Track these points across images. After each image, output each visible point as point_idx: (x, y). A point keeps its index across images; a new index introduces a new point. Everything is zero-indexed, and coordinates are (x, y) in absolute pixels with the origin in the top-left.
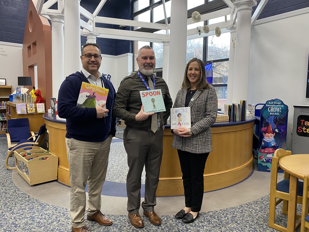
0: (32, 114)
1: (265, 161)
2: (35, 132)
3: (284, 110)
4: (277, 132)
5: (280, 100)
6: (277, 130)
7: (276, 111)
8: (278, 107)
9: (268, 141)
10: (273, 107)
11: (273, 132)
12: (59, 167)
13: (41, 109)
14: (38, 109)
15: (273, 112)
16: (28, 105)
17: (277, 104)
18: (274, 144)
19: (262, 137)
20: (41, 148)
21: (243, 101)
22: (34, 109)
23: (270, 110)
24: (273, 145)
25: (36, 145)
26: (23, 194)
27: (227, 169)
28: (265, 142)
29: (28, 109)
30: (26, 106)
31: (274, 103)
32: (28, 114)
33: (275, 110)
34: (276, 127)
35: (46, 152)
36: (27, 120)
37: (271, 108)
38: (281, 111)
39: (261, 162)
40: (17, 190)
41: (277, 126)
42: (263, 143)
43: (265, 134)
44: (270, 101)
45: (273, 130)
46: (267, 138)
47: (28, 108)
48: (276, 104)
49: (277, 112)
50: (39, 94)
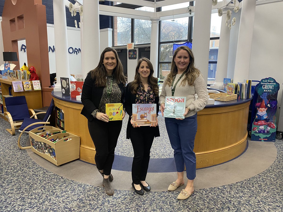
0: (28, 92)
1: (257, 132)
2: (34, 110)
3: (276, 87)
4: (269, 106)
5: (273, 79)
6: (269, 105)
7: (270, 88)
8: (271, 85)
9: (261, 114)
10: (267, 85)
11: (266, 106)
12: (81, 146)
13: (37, 86)
14: (34, 86)
15: (267, 89)
16: (24, 83)
17: (271, 82)
18: (266, 117)
19: (256, 111)
21: (249, 81)
22: (30, 87)
23: (264, 87)
24: (265, 118)
25: (47, 125)
26: (54, 175)
27: (236, 141)
28: (258, 115)
29: (24, 86)
30: (23, 84)
31: (268, 81)
32: (24, 92)
33: (268, 87)
34: (268, 102)
36: (24, 97)
37: (265, 85)
38: (273, 89)
39: (254, 133)
40: (45, 172)
41: (269, 102)
42: (257, 117)
43: (259, 108)
44: (264, 79)
45: (266, 104)
46: (261, 112)
47: (24, 85)
48: (269, 82)
49: (270, 89)
50: (34, 71)
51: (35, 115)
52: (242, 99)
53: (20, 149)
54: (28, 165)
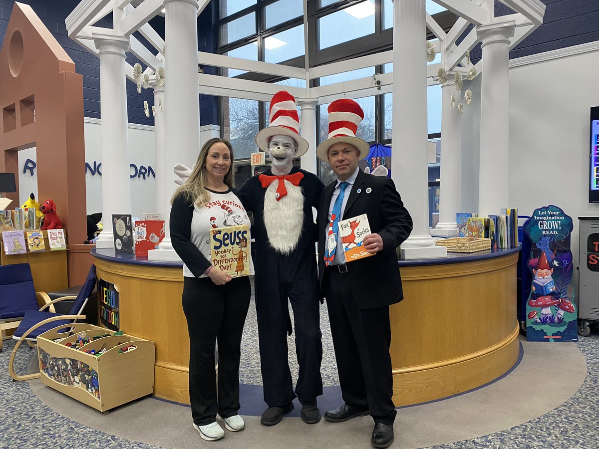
0: (36, 254)
1: (539, 321)
3: (566, 225)
4: (557, 265)
5: (558, 208)
6: (555, 263)
7: (553, 227)
8: (554, 220)
9: (543, 283)
10: (547, 221)
11: (551, 266)
12: (157, 364)
13: (58, 241)
14: (51, 242)
15: (547, 230)
16: (29, 235)
17: (554, 215)
18: (552, 288)
19: (531, 277)
20: (92, 325)
21: (511, 210)
22: (43, 243)
23: (542, 226)
24: (551, 290)
25: (79, 321)
28: (536, 285)
29: (29, 242)
30: (26, 236)
31: (547, 213)
32: (29, 254)
33: (550, 226)
34: (554, 257)
35: (115, 334)
36: (27, 266)
37: (544, 222)
38: (560, 228)
39: (532, 323)
41: (556, 255)
42: (534, 288)
43: (536, 270)
44: (540, 209)
45: (550, 261)
46: (540, 278)
47: (28, 240)
48: (551, 216)
49: (555, 230)
50: (52, 210)
51: (50, 304)
52: (502, 248)
53: (14, 380)
54: (32, 415)
